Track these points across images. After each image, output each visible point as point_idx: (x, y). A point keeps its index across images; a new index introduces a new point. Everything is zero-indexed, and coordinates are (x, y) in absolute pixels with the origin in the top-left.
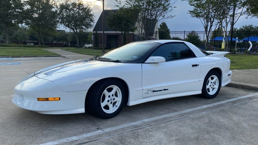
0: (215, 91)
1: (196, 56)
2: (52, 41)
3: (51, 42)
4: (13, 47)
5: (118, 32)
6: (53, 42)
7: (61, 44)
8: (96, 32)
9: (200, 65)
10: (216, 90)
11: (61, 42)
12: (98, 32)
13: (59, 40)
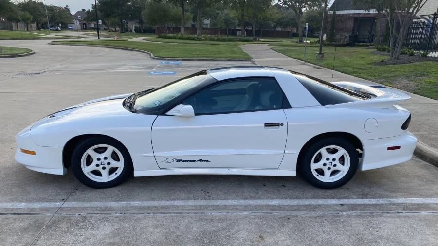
0: (339, 176)
1: (292, 106)
2: (275, 27)
3: (273, 29)
4: (203, 40)
5: (372, 11)
6: (277, 29)
7: (288, 32)
8: (334, 13)
9: (285, 124)
10: (341, 174)
11: (288, 29)
12: (338, 12)
13: (287, 26)
